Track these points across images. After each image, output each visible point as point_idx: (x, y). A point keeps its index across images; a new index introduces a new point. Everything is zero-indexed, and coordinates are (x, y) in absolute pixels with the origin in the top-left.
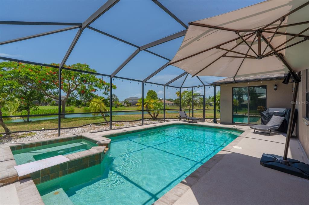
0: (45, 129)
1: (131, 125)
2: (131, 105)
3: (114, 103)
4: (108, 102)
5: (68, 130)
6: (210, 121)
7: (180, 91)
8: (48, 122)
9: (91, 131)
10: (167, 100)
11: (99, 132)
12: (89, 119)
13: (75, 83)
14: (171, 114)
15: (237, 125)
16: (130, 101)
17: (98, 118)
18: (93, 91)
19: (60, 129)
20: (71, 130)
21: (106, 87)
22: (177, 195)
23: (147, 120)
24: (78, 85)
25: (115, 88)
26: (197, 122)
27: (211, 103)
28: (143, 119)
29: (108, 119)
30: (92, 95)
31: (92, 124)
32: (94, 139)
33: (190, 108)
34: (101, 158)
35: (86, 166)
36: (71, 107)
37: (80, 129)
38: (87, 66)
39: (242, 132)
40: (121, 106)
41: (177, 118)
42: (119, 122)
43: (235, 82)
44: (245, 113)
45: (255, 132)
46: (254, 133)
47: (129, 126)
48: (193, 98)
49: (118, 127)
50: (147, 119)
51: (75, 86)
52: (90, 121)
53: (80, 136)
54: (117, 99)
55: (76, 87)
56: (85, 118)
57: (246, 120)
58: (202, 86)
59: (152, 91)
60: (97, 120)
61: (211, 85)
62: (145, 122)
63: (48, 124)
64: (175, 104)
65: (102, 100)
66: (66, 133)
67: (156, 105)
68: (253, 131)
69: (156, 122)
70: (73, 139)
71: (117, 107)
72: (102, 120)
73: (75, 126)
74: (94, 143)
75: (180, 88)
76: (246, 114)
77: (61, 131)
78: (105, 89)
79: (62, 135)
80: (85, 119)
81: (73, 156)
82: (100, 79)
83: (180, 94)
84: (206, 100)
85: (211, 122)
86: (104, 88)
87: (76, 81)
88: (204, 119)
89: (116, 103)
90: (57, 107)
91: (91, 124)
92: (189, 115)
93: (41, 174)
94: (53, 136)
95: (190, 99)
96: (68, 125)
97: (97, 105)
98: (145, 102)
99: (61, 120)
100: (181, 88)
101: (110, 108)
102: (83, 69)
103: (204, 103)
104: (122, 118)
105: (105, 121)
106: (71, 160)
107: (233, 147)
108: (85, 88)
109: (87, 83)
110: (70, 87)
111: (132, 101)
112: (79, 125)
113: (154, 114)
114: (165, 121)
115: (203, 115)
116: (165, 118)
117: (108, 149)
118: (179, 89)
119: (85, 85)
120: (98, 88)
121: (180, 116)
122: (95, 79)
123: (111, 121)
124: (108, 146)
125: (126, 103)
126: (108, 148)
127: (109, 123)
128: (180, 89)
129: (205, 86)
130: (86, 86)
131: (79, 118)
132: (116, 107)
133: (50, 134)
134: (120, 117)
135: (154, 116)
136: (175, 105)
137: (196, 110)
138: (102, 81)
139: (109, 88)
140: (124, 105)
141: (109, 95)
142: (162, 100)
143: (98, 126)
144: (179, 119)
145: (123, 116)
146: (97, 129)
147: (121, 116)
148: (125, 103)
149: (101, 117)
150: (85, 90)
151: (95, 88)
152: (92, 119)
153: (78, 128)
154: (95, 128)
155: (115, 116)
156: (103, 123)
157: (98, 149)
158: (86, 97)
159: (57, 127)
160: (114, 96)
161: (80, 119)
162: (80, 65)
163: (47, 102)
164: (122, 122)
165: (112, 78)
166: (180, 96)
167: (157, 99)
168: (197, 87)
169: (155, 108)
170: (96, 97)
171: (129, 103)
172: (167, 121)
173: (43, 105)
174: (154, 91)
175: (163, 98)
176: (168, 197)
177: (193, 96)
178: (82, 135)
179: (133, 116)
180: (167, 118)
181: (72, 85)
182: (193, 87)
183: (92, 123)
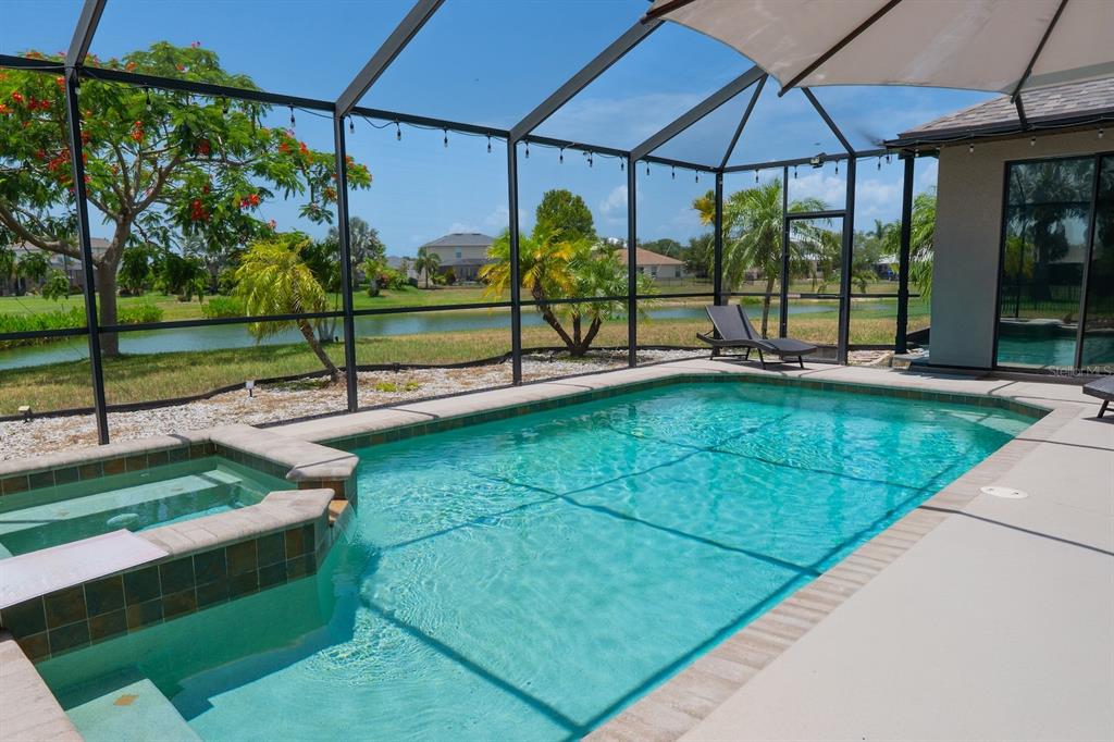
0: (34, 412)
1: (457, 387)
2: (451, 280)
3: (363, 268)
4: (327, 264)
5: (141, 415)
6: (875, 362)
7: (719, 188)
8: (42, 376)
9: (258, 418)
10: (647, 247)
11: (293, 421)
12: (242, 361)
13: (154, 162)
14: (667, 327)
15: (1017, 379)
16: (447, 259)
17: (285, 351)
18: (246, 203)
19: (102, 409)
20: (158, 412)
21: (312, 176)
22: (686, 711)
23: (542, 360)
24: (169, 168)
25: (363, 179)
26: (805, 365)
27: (885, 261)
28: (518, 354)
29: (337, 355)
30: (246, 227)
31: (257, 383)
32: (275, 455)
33: (770, 287)
34: (317, 548)
35: (246, 586)
36: (146, 297)
37: (199, 406)
38: (208, 59)
39: (1036, 413)
40: (400, 287)
41: (700, 343)
42: (396, 368)
43: (1025, 128)
44: (1064, 315)
45: (1107, 413)
46: (1100, 417)
47: (446, 391)
48: (787, 229)
49: (391, 395)
50: (541, 350)
51: (156, 177)
52: (247, 367)
53: (204, 441)
54: (375, 248)
55: (160, 186)
56: (218, 356)
57: (1066, 355)
58: (837, 158)
59: (565, 195)
60: (281, 362)
61: (888, 147)
62: (528, 367)
63: (41, 389)
64: (689, 268)
65: (298, 249)
66: (135, 429)
67: (587, 273)
68: (1094, 405)
69: (590, 366)
70: (174, 460)
71: (382, 293)
72: (308, 362)
73: (174, 396)
74: (277, 474)
75: (715, 170)
76: (1068, 321)
77: (109, 422)
78: (308, 188)
79: (117, 440)
80: (222, 357)
81: (182, 534)
82: (278, 134)
83: (714, 206)
84: (859, 246)
85: (881, 365)
86: (304, 181)
87: (156, 149)
88: (840, 351)
89: (372, 271)
90: (79, 301)
91: (250, 384)
92: (764, 330)
93: (48, 615)
94: (76, 442)
95: (769, 235)
96: (137, 388)
97: (273, 281)
98: (525, 254)
99: (104, 365)
100: (720, 172)
101: (341, 296)
102: (188, 74)
103: (847, 261)
104: (406, 349)
105: (322, 367)
106: (175, 551)
107: (983, 489)
108: (208, 188)
109: (215, 157)
110: (127, 188)
111: (459, 255)
112: (191, 390)
113: (577, 324)
114: (633, 362)
115: (836, 330)
116: (633, 346)
117: (344, 504)
118: (714, 175)
119: (204, 170)
120: (273, 183)
121: (715, 330)
122: (254, 134)
123: (352, 368)
124: (343, 488)
125: (424, 270)
126: (344, 499)
127: (341, 374)
128: (719, 178)
129: (852, 157)
130: (211, 171)
131: (189, 353)
132: (374, 294)
133: (59, 436)
134: (400, 344)
135: (577, 336)
136: (692, 275)
137: (803, 296)
138: (292, 142)
139: (332, 183)
140: (413, 282)
141: (336, 220)
142: (619, 247)
143: (287, 394)
144: (710, 352)
145: (411, 342)
146: (284, 407)
147: (404, 339)
148: (419, 271)
149: (298, 349)
150: (211, 199)
151: (258, 182)
152: (254, 359)
153: (189, 406)
154: (271, 405)
155: (369, 342)
156: (312, 375)
157: (297, 503)
158: (217, 238)
159: (89, 400)
160: (361, 231)
161: (194, 359)
162: (168, 55)
163: (23, 280)
164: (411, 372)
165: (342, 118)
166: (718, 220)
167: (594, 239)
168: (807, 161)
169: (583, 287)
170: (267, 234)
171: (443, 270)
172: (648, 362)
173: (9, 295)
174: (574, 196)
175: (626, 238)
176: (642, 720)
177: (788, 219)
178: (212, 439)
179: (467, 337)
180: (645, 348)
181: (138, 177)
182: (786, 165)
183: (255, 378)
